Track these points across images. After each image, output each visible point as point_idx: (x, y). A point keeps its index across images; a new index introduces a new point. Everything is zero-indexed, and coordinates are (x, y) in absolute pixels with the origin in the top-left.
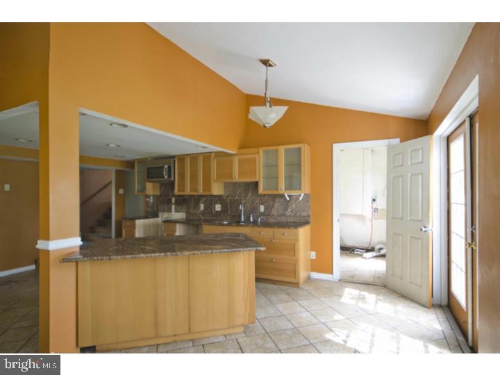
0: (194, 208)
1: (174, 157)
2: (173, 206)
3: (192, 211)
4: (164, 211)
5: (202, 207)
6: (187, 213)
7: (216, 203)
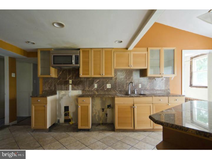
0: (89, 87)
1: (79, 49)
2: (70, 86)
3: (87, 89)
4: (62, 90)
5: (96, 86)
6: (83, 90)
7: (107, 83)
